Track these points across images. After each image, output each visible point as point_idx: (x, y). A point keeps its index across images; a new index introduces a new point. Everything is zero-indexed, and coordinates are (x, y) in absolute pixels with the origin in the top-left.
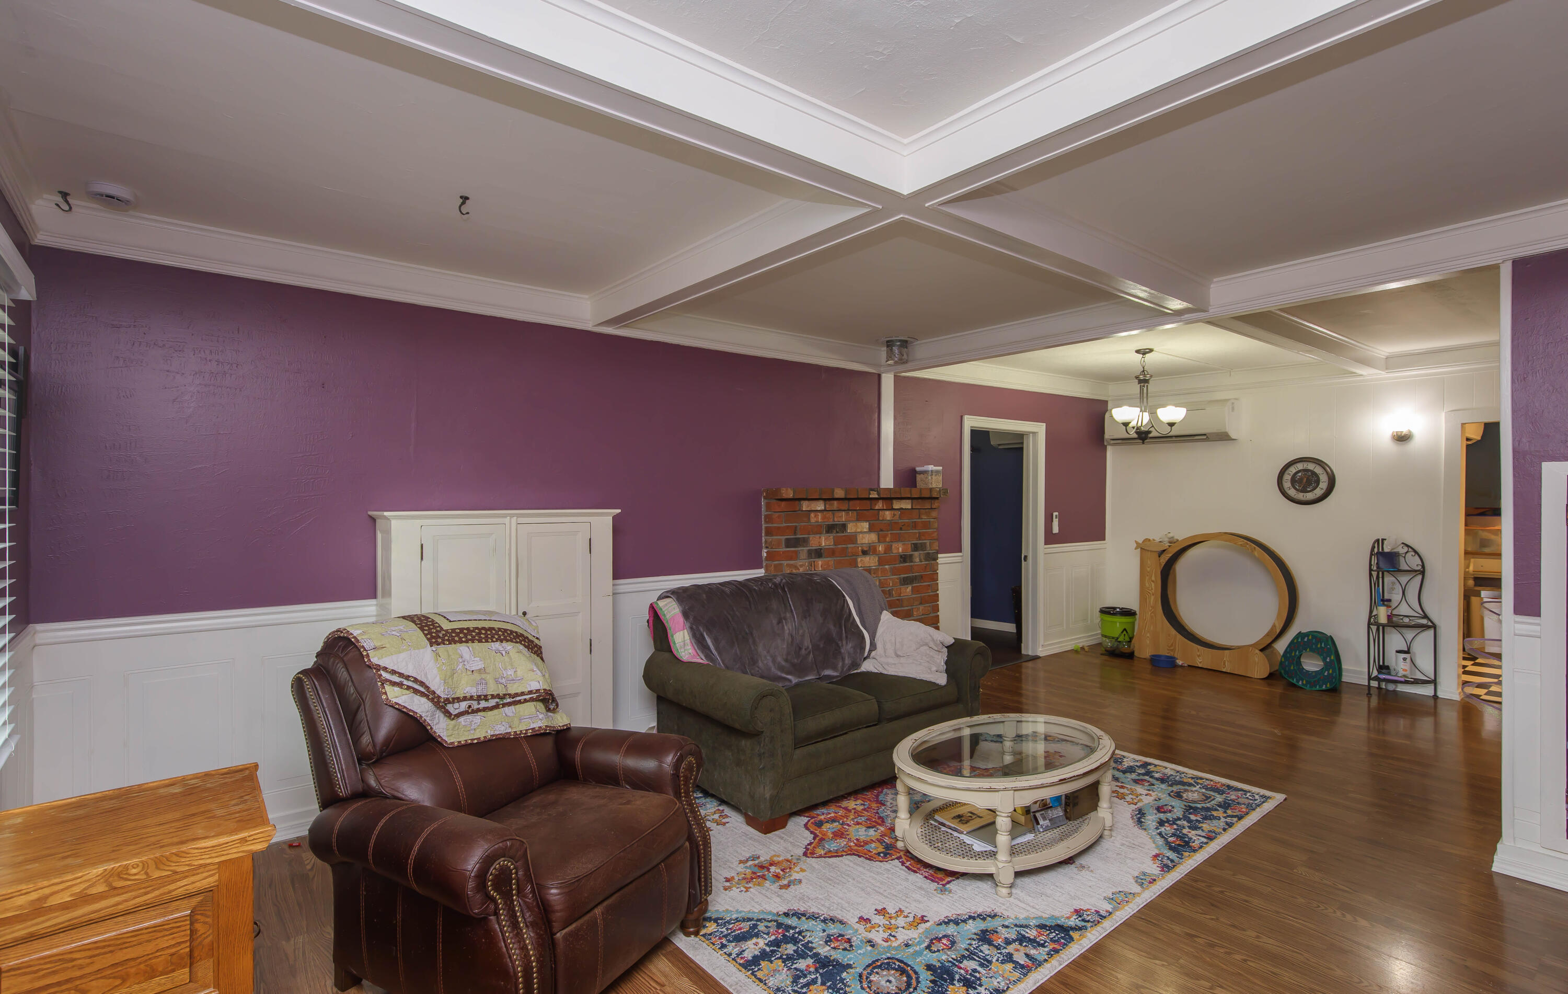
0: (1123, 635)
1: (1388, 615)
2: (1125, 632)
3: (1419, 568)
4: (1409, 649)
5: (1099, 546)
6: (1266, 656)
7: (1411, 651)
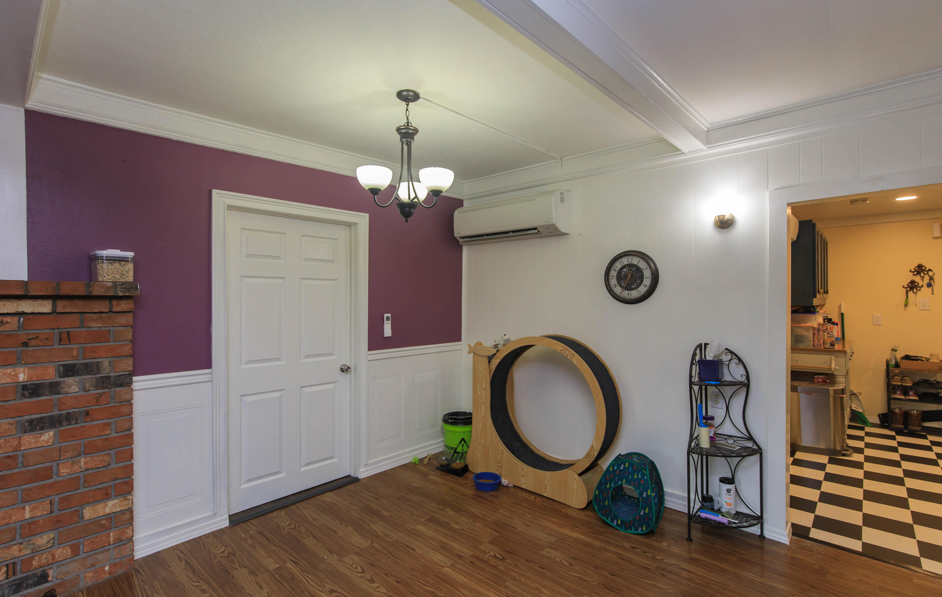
0: (461, 445)
1: (710, 437)
2: (463, 442)
3: (744, 379)
4: (733, 477)
5: (451, 348)
6: (584, 482)
7: (736, 480)
